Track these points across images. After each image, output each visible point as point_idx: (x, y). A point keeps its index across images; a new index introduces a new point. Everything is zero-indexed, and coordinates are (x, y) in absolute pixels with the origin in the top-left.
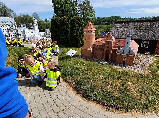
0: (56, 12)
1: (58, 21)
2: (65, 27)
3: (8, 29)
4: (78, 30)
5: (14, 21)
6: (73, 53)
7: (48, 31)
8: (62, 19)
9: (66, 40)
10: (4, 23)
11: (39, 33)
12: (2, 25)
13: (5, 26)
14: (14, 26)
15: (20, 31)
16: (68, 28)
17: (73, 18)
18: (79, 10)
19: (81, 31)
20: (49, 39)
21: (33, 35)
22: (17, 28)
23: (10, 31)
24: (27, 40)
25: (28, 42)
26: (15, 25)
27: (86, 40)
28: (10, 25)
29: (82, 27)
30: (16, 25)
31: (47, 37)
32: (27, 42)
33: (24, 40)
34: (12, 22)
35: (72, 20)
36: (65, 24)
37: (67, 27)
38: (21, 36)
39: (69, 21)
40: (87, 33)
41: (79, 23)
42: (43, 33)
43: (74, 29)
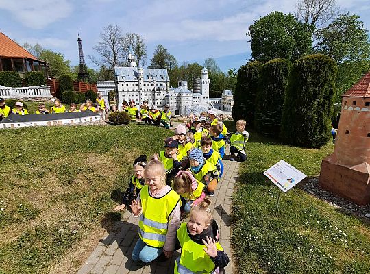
0: (255, 54)
1: (255, 72)
2: (273, 87)
3: (154, 90)
4: (314, 97)
5: (166, 75)
6: (291, 180)
7: (229, 95)
8: (267, 66)
9: (270, 121)
10: (151, 79)
11: (209, 100)
12: (146, 83)
13: (150, 84)
14: (164, 84)
15: (173, 93)
16: (283, 89)
17: (301, 60)
18: (319, 44)
19: (325, 98)
20: (228, 114)
21: (195, 104)
22: (169, 88)
23: (156, 94)
24: (183, 113)
25: (182, 116)
26: (166, 82)
27: (347, 132)
28: (159, 84)
29: (331, 86)
30: (168, 83)
31: (224, 110)
32: (180, 118)
33: (177, 112)
34: (162, 78)
35: (299, 67)
36: (274, 80)
37: (280, 85)
38: (173, 105)
39: (287, 71)
40: (357, 109)
41: (322, 76)
42: (217, 100)
43: (301, 92)
